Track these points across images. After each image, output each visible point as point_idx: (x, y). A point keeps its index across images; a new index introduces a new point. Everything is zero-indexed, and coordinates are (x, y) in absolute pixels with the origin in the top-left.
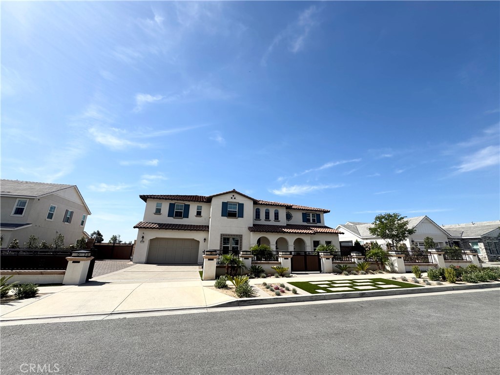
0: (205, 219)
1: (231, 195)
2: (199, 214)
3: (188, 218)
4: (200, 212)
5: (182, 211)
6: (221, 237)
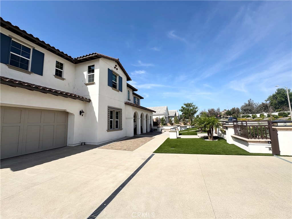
0: (69, 84)
1: (113, 64)
2: (59, 74)
3: (42, 75)
4: (61, 72)
5: (28, 61)
6: (109, 110)
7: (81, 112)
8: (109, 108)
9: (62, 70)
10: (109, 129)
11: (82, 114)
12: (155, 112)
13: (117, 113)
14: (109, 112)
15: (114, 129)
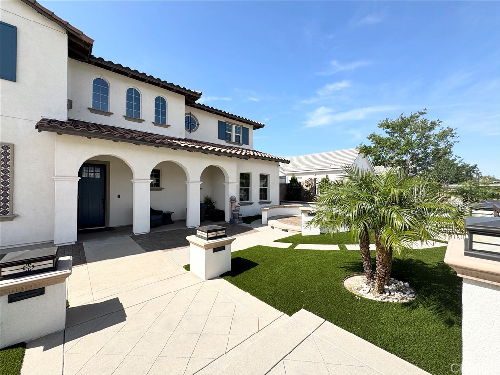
12: (288, 162)
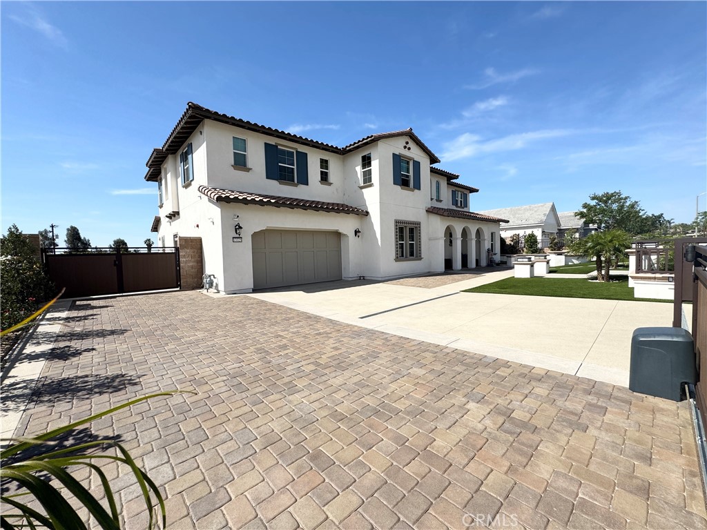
0: (337, 189)
1: (401, 142)
2: (324, 177)
3: (307, 185)
4: (326, 174)
5: (293, 169)
6: (397, 226)
7: (357, 232)
8: (397, 222)
9: (327, 169)
10: (397, 257)
11: (358, 234)
12: (508, 222)
13: (412, 230)
14: (397, 229)
15: (406, 257)
